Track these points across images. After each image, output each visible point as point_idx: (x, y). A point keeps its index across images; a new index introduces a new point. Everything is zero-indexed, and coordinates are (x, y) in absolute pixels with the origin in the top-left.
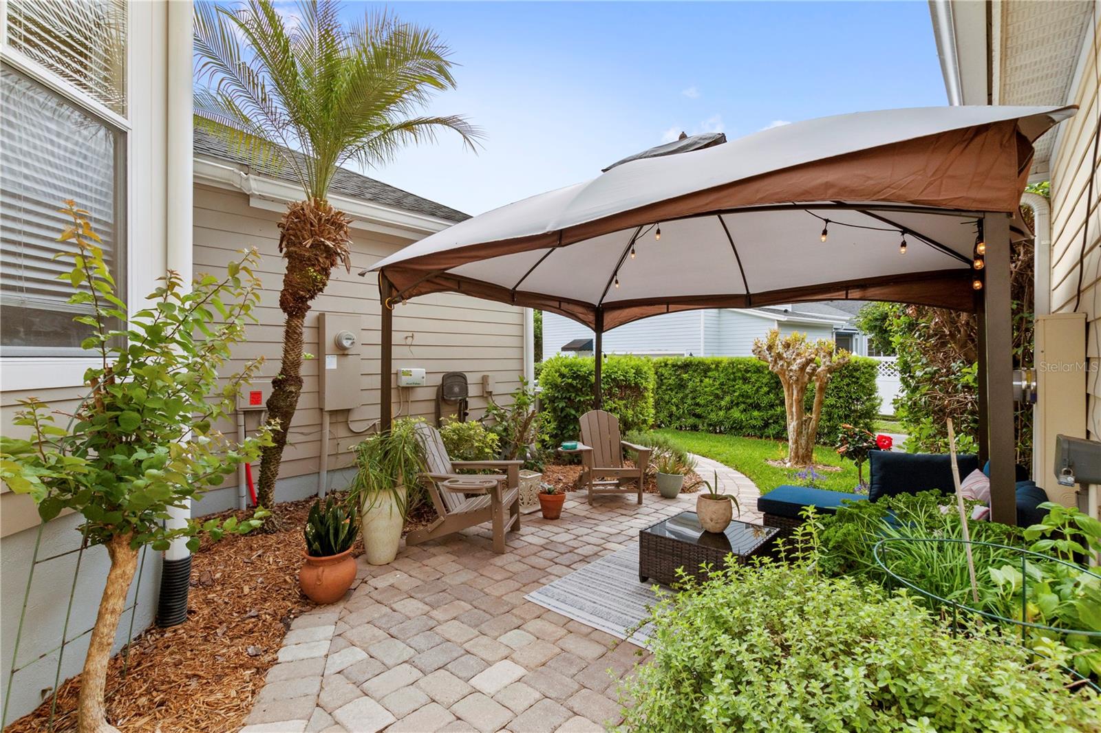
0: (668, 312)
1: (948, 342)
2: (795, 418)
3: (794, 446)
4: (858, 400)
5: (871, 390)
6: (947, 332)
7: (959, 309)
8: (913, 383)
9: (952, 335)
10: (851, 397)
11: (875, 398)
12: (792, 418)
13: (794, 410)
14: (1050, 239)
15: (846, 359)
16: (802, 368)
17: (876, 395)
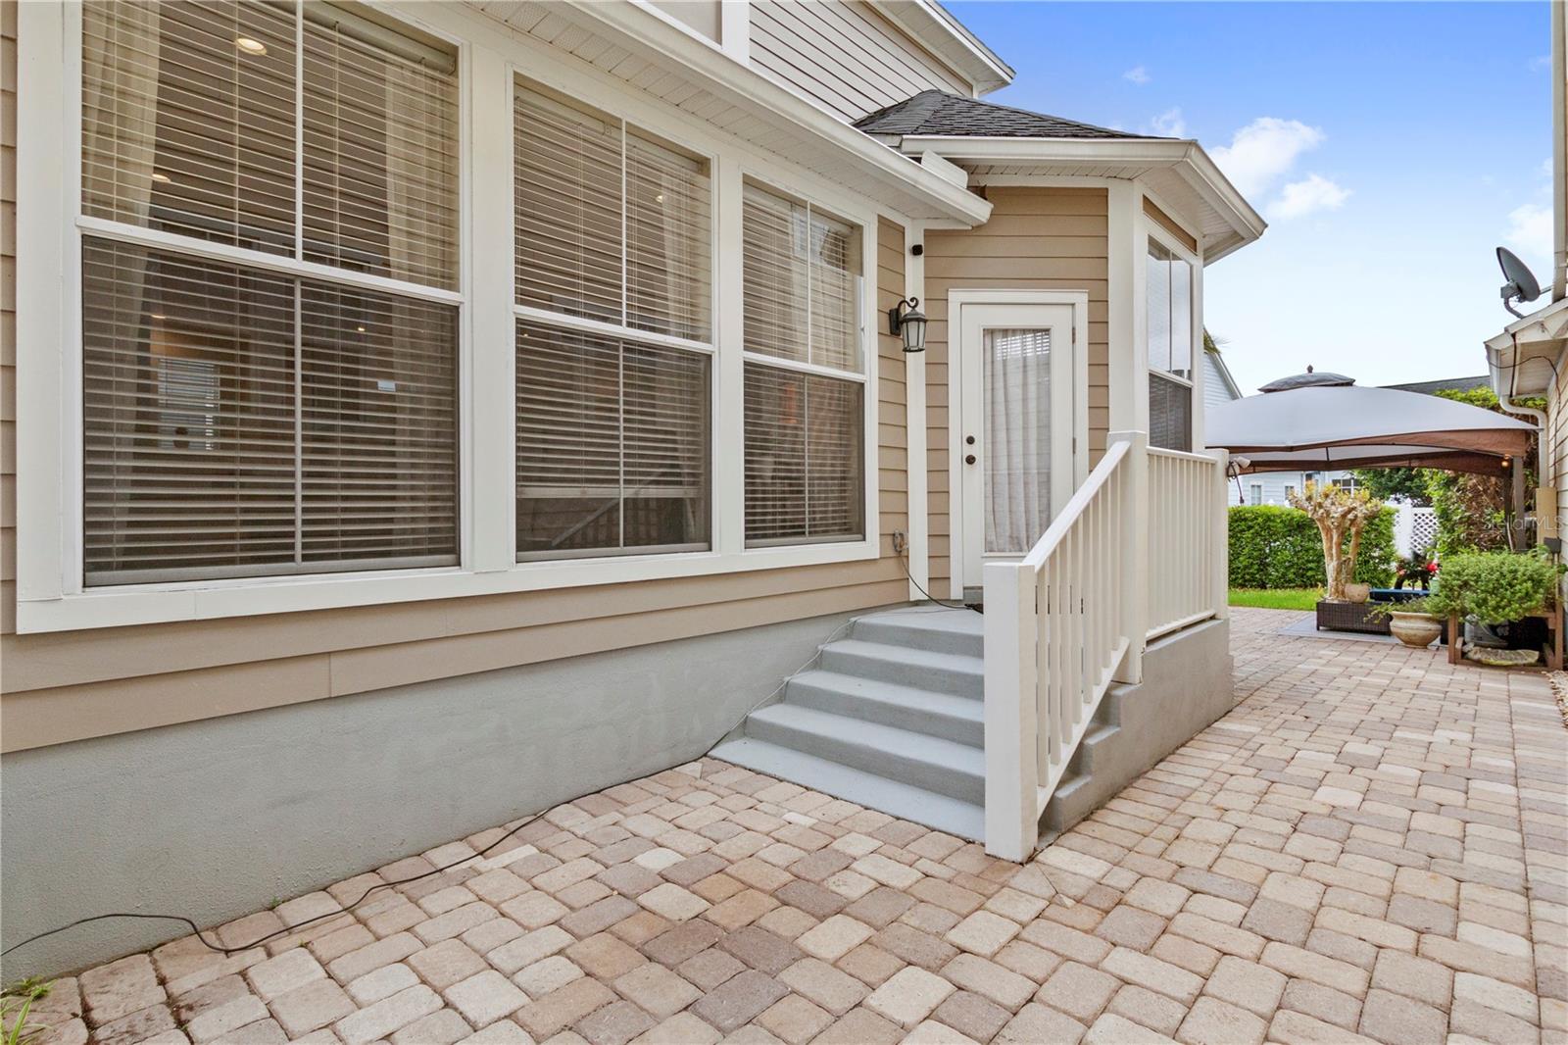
0: (1254, 472)
1: (1482, 495)
2: (1335, 559)
3: (1334, 583)
4: (1377, 546)
5: (1390, 537)
6: (1481, 489)
7: (1489, 475)
8: (1449, 525)
9: (1485, 491)
10: (1371, 543)
11: (1393, 545)
12: (1332, 559)
13: (1334, 551)
14: (1548, 437)
15: (1379, 508)
16: (1344, 516)
17: (1393, 541)
